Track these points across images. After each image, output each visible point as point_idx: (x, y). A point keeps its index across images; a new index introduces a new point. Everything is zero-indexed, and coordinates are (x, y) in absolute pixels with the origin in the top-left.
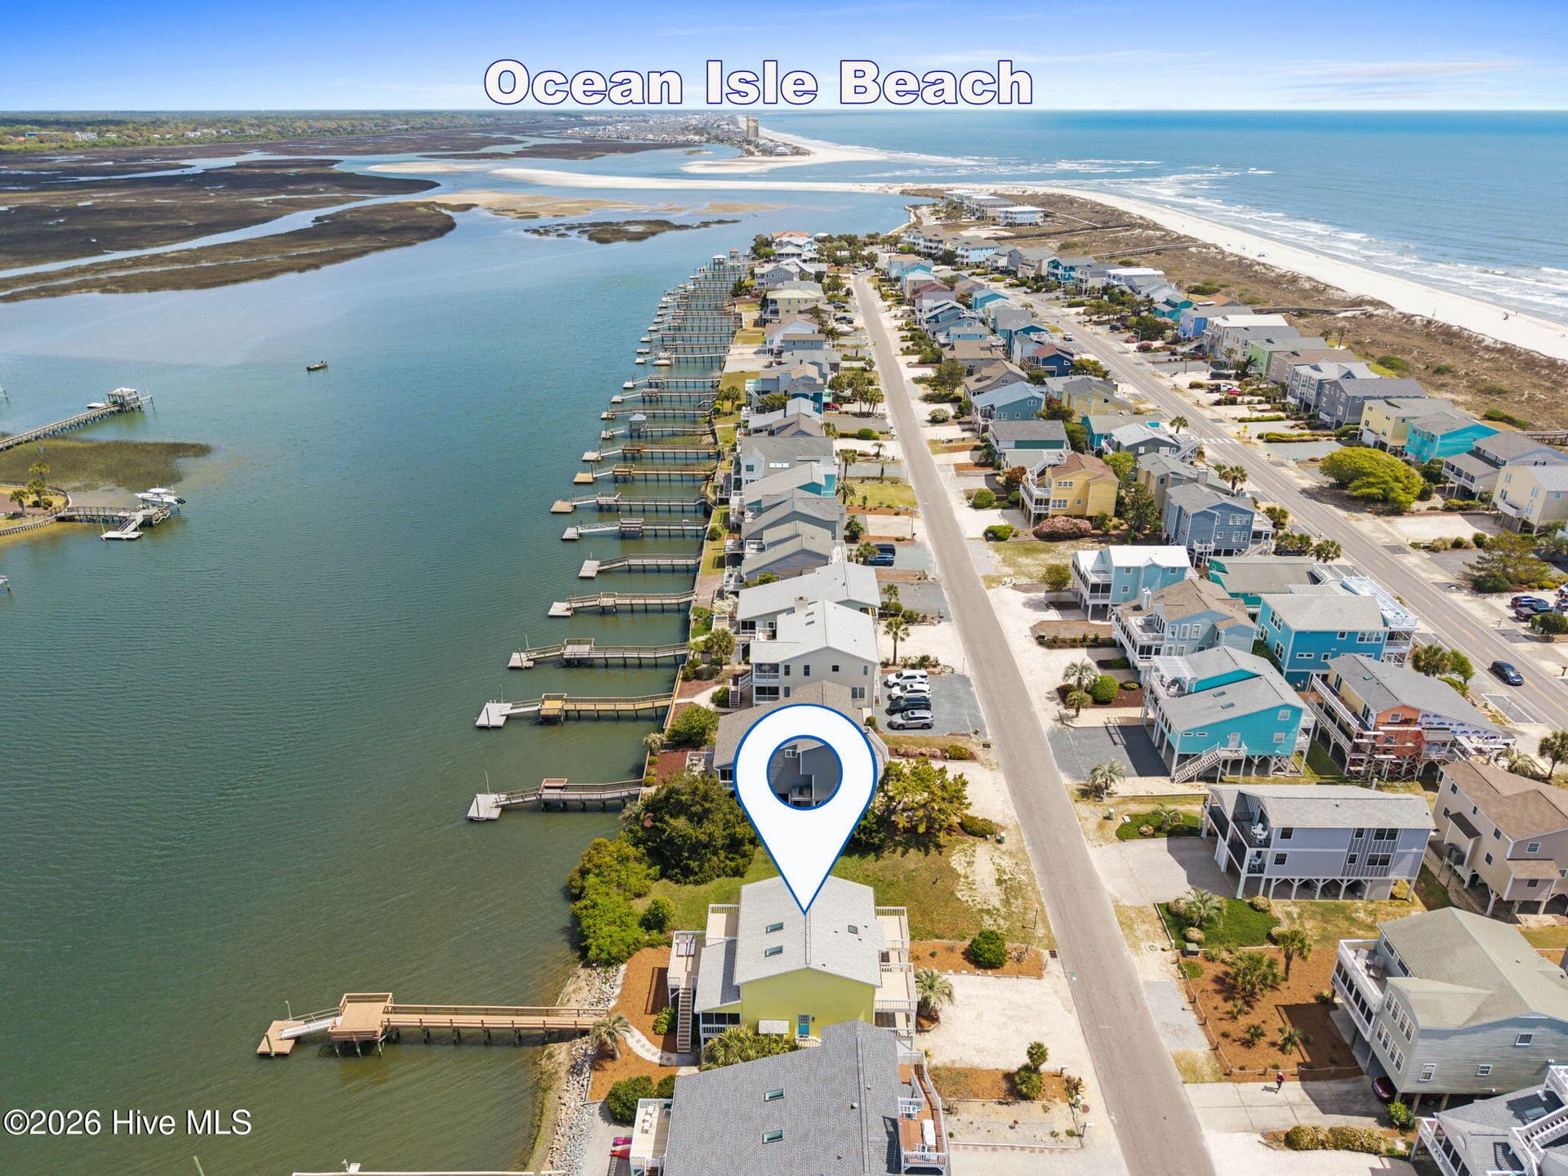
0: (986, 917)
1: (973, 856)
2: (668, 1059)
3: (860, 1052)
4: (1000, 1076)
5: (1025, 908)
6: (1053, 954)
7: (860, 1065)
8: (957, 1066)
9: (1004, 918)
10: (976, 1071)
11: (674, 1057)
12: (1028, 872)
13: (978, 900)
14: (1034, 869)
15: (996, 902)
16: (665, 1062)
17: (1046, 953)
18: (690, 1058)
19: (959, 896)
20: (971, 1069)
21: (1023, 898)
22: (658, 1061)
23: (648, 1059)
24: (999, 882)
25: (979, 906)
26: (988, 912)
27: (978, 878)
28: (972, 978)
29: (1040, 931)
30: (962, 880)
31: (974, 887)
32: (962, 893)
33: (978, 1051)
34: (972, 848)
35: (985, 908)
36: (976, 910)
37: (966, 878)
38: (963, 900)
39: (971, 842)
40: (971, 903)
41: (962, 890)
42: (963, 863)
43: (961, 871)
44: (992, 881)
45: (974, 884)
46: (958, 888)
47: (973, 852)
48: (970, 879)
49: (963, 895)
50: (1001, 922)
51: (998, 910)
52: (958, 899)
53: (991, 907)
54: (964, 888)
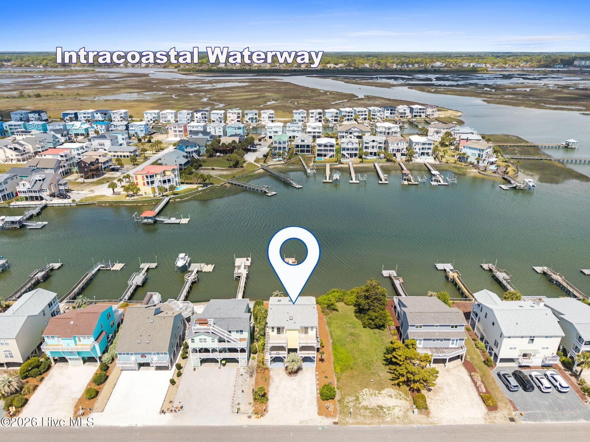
0: (353, 398)
1: (397, 398)
5: (364, 416)
6: (336, 423)
8: (271, 380)
9: (354, 406)
10: (267, 385)
12: (394, 422)
13: (364, 397)
14: (397, 425)
15: (364, 403)
17: (336, 420)
19: (365, 389)
20: (269, 384)
21: (372, 416)
24: (381, 407)
25: (360, 396)
26: (357, 399)
27: (380, 398)
28: (316, 389)
29: (349, 419)
30: (377, 392)
31: (373, 396)
32: (368, 391)
33: (277, 387)
34: (403, 399)
35: (360, 399)
36: (358, 395)
37: (379, 394)
38: (363, 391)
39: (408, 399)
40: (361, 393)
41: (369, 391)
42: (390, 393)
43: (382, 392)
44: (380, 403)
45: (375, 396)
46: (371, 390)
47: (401, 399)
48: (379, 395)
49: (366, 391)
50: (352, 404)
51: (360, 403)
52: (363, 389)
53: (360, 401)
54: (372, 392)
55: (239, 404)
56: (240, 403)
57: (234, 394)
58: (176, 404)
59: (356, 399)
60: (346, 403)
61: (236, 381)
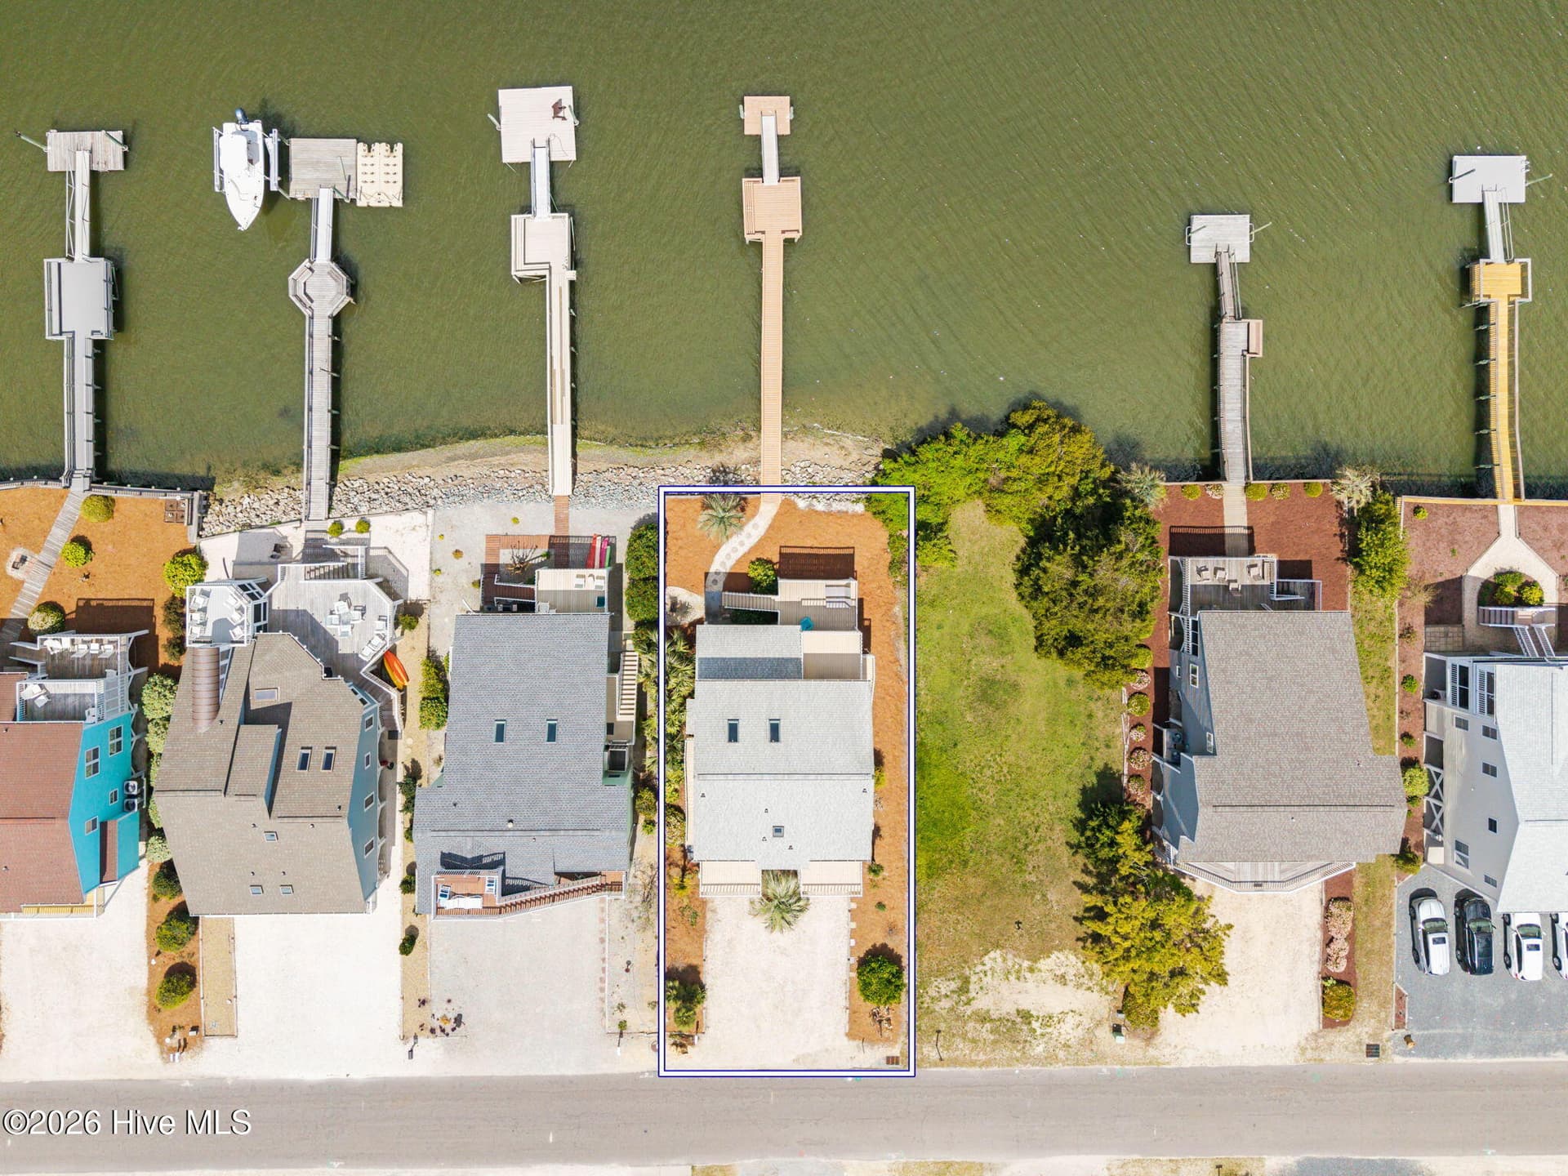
0: (954, 985)
1: (1078, 986)
2: (715, 582)
3: (580, 833)
4: (694, 962)
5: (974, 1041)
6: (891, 1060)
7: (562, 833)
8: (709, 915)
9: (952, 1009)
10: (701, 937)
11: (719, 587)
12: (1051, 1058)
13: (985, 980)
14: (1057, 1068)
15: (982, 1003)
16: (711, 579)
17: (895, 1052)
18: (715, 606)
19: (992, 954)
20: (705, 931)
21: (995, 1042)
22: (712, 570)
23: (717, 557)
24: (1026, 1016)
25: (974, 979)
26: (964, 989)
27: (1030, 985)
28: (845, 952)
29: (929, 1051)
30: (1026, 964)
31: (1012, 978)
32: (999, 960)
33: (730, 942)
34: (1096, 988)
35: (971, 987)
36: (967, 973)
37: (1031, 970)
38: (986, 959)
39: (1110, 989)
40: (979, 968)
41: (1005, 960)
42: (1063, 970)
43: (1044, 964)
44: (1025, 1005)
45: (1018, 979)
46: (1010, 956)
47: (1089, 988)
48: (1028, 975)
49: (994, 959)
50: (946, 1004)
51: (968, 1003)
52: (987, 952)
53: (972, 994)
54: (1010, 963)
55: (621, 1007)
56: (625, 1002)
57: (604, 970)
58: (438, 1008)
59: (960, 989)
60: (927, 999)
61: (602, 921)
